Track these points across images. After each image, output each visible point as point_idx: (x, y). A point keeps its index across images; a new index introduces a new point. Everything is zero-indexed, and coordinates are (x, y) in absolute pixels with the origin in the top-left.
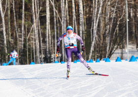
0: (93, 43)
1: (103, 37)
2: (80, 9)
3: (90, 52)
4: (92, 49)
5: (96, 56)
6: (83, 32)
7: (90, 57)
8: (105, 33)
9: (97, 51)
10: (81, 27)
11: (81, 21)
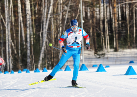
0: (43, 48)
1: (55, 41)
2: (27, 9)
3: (39, 60)
4: (42, 56)
5: (47, 64)
6: (30, 36)
7: (39, 66)
8: (57, 37)
9: (48, 59)
10: (28, 30)
11: (28, 22)
